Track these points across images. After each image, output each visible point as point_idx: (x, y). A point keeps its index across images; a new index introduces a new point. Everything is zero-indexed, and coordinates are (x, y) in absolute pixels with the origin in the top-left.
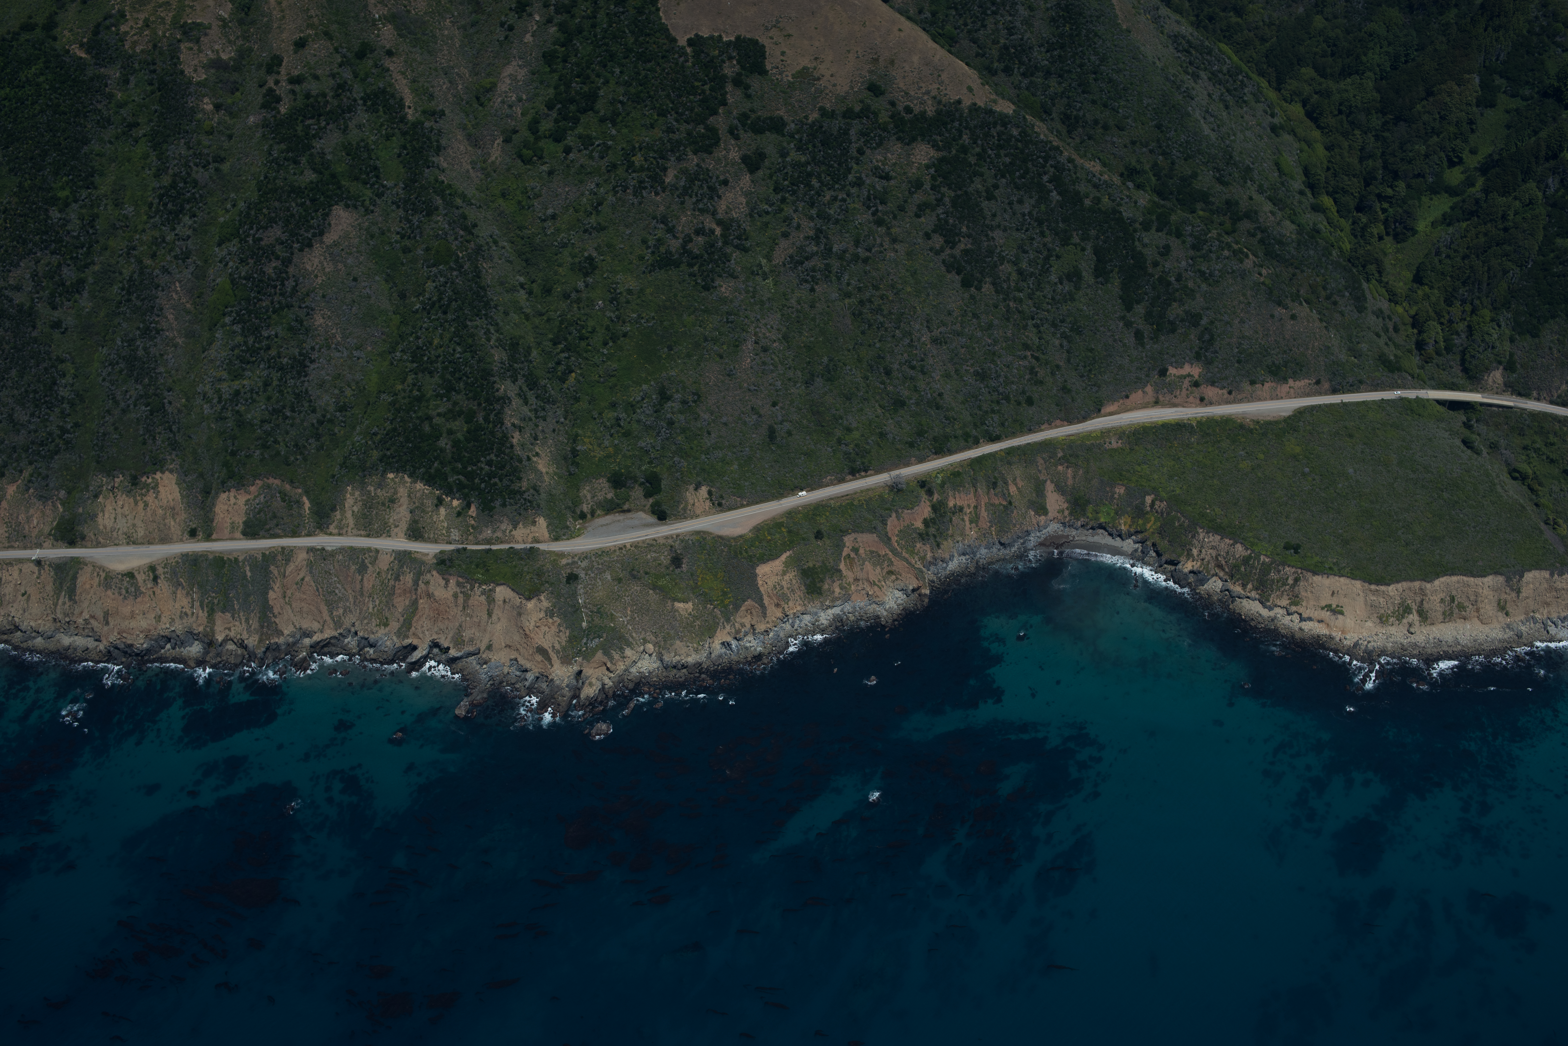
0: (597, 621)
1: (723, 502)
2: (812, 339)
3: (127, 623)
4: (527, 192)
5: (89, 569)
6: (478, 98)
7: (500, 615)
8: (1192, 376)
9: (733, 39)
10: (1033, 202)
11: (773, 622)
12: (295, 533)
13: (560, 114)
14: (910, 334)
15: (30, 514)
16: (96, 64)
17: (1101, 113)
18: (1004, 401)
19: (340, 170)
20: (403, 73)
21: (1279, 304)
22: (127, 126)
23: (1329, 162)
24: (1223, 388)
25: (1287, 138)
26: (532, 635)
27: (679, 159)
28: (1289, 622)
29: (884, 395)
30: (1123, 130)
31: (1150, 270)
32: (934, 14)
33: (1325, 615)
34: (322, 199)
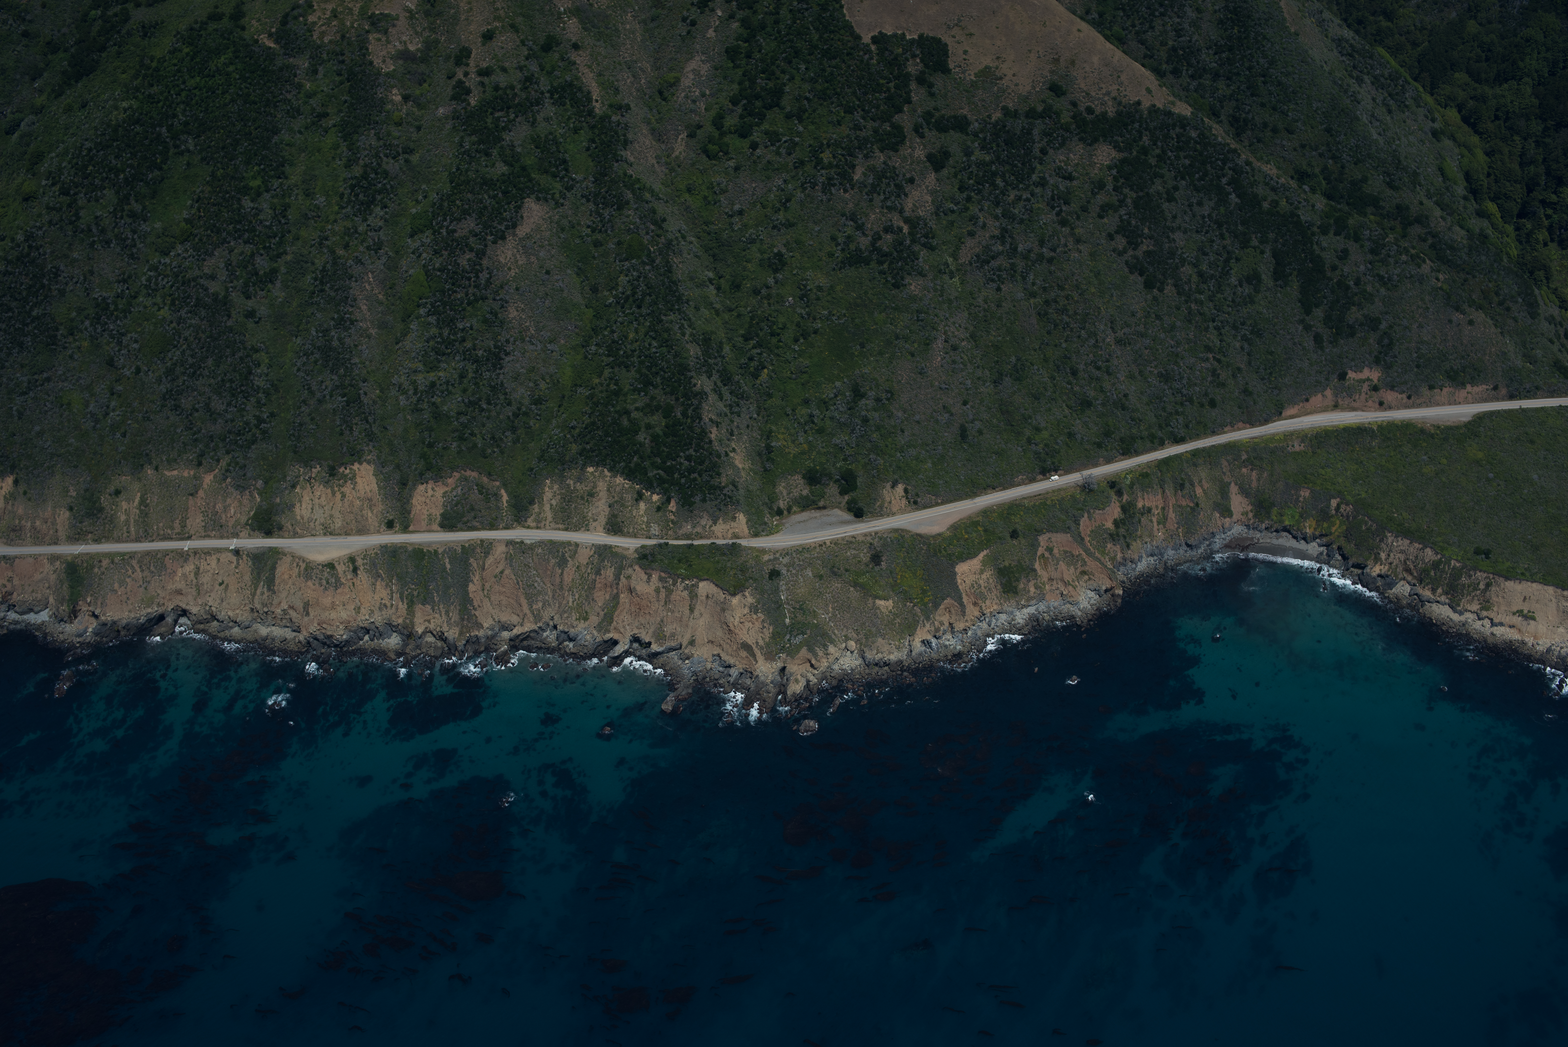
0: (800, 617)
1: (919, 500)
2: (1000, 338)
3: (327, 614)
4: (713, 188)
5: (288, 559)
6: (660, 93)
7: (703, 610)
8: (1371, 380)
9: (916, 37)
10: (1212, 204)
11: (971, 620)
12: (492, 526)
13: (746, 109)
14: (1095, 335)
15: (227, 503)
16: (285, 54)
17: (1270, 116)
18: (1187, 403)
19: (529, 162)
20: (589, 67)
21: (1457, 309)
22: (317, 116)
23: (1489, 167)
24: (1402, 392)
25: (1448, 143)
26: (737, 631)
27: (866, 157)
28: (1480, 627)
29: (1071, 396)
30: (1292, 133)
31: (1329, 274)
32: (1101, 15)
33: (1517, 620)
34: (514, 191)
